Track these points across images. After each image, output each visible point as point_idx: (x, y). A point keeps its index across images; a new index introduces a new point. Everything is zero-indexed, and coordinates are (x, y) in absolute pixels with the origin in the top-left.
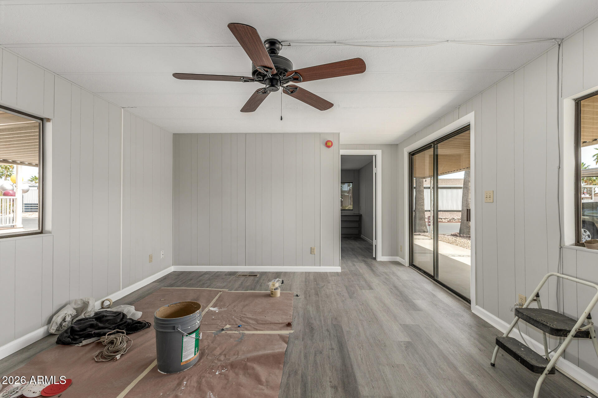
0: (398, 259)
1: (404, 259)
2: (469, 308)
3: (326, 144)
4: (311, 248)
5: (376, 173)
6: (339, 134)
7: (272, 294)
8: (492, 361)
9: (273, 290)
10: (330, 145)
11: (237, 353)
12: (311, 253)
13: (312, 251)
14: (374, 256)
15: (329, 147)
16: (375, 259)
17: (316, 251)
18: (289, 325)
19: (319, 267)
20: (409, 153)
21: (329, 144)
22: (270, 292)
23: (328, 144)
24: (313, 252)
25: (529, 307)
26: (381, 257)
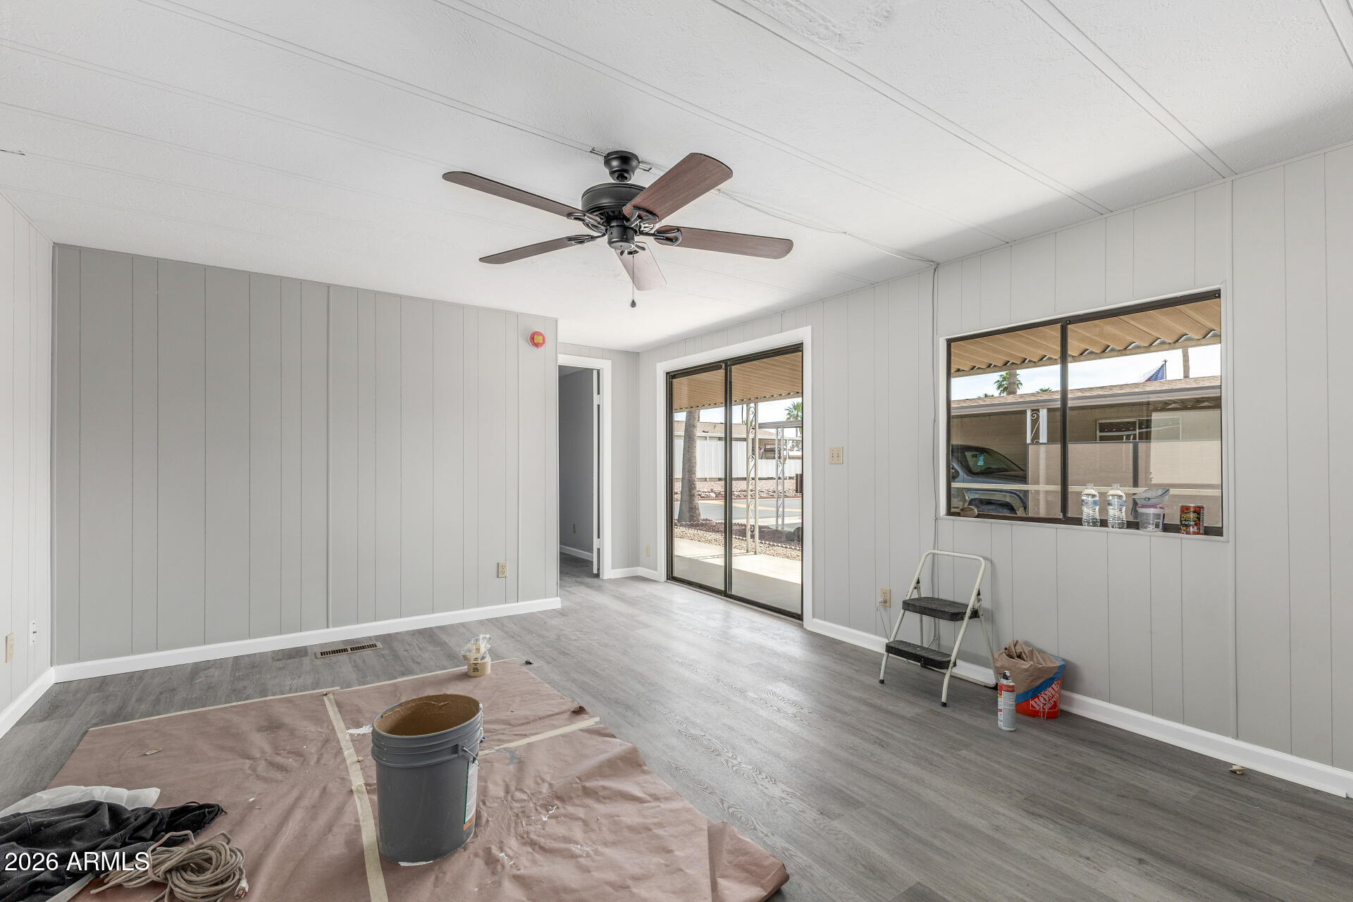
0: (641, 571)
1: (656, 570)
2: (801, 626)
3: (532, 338)
4: (498, 564)
5: (599, 406)
6: (557, 321)
7: (476, 670)
8: (881, 678)
9: (479, 662)
10: (542, 342)
11: (539, 780)
12: (498, 577)
13: (499, 571)
14: (595, 571)
15: (537, 345)
16: (597, 576)
17: (510, 571)
18: (580, 711)
19: (517, 604)
20: (667, 373)
21: (538, 339)
22: (466, 667)
23: (535, 340)
24: (503, 572)
25: (912, 598)
26: (609, 572)
